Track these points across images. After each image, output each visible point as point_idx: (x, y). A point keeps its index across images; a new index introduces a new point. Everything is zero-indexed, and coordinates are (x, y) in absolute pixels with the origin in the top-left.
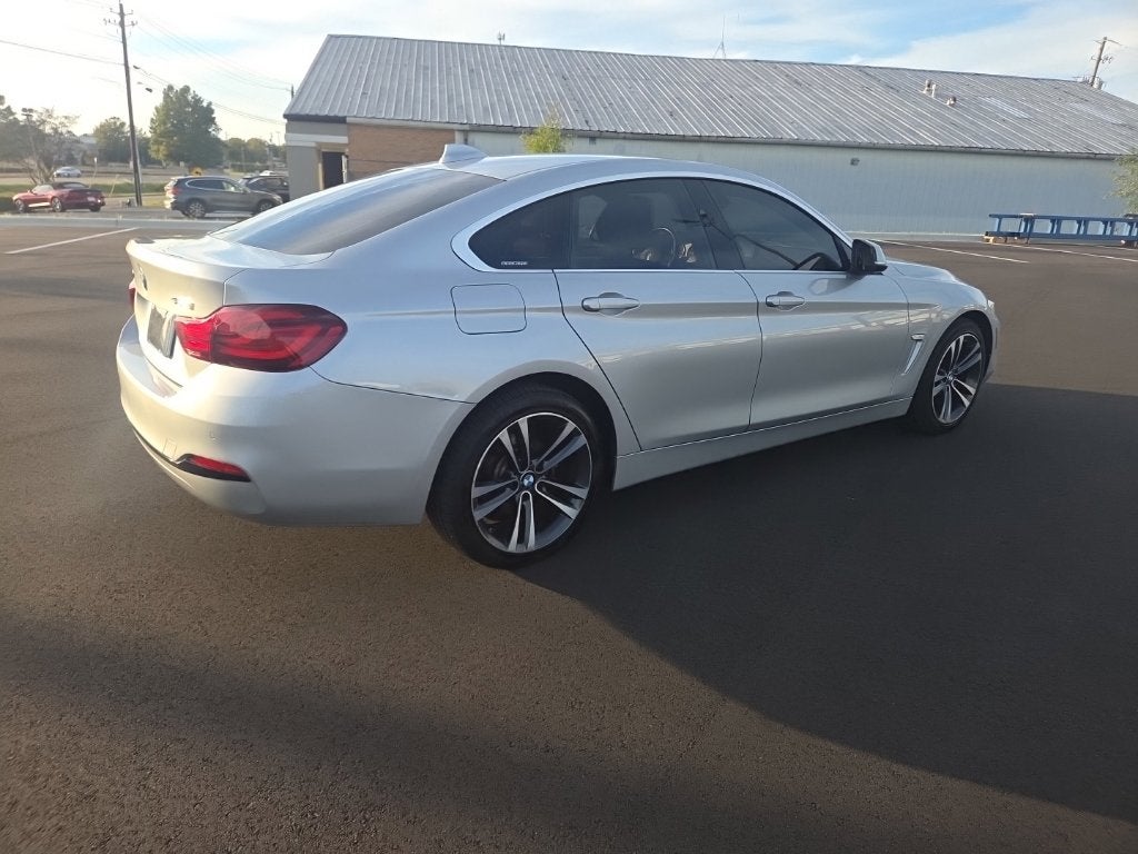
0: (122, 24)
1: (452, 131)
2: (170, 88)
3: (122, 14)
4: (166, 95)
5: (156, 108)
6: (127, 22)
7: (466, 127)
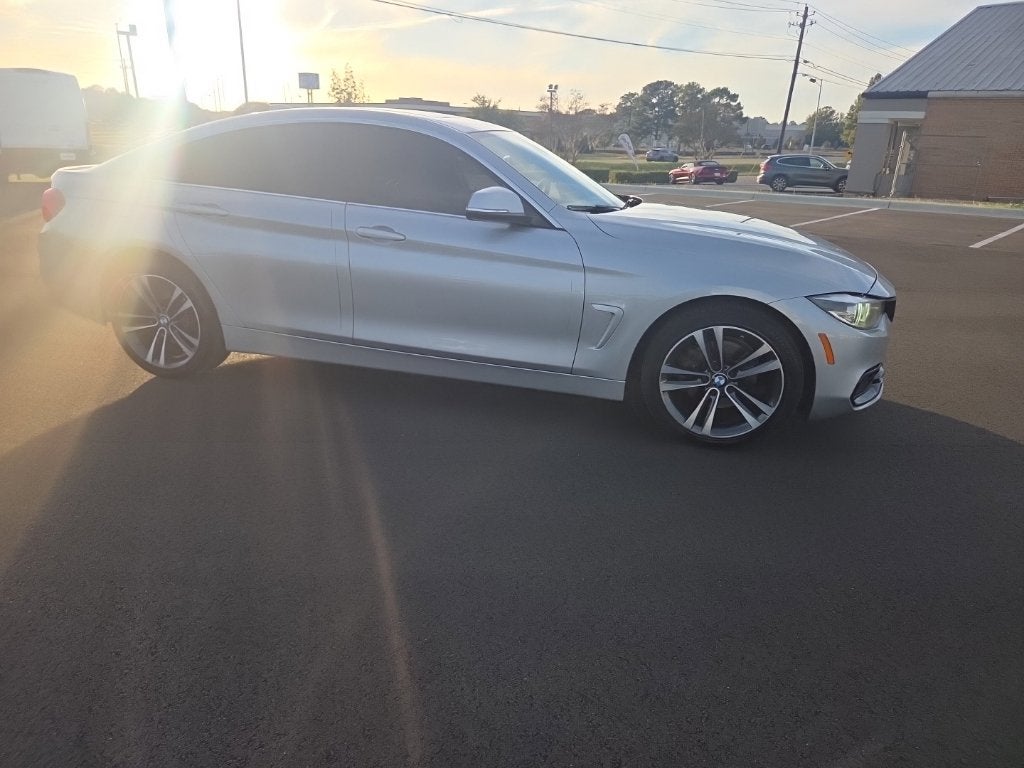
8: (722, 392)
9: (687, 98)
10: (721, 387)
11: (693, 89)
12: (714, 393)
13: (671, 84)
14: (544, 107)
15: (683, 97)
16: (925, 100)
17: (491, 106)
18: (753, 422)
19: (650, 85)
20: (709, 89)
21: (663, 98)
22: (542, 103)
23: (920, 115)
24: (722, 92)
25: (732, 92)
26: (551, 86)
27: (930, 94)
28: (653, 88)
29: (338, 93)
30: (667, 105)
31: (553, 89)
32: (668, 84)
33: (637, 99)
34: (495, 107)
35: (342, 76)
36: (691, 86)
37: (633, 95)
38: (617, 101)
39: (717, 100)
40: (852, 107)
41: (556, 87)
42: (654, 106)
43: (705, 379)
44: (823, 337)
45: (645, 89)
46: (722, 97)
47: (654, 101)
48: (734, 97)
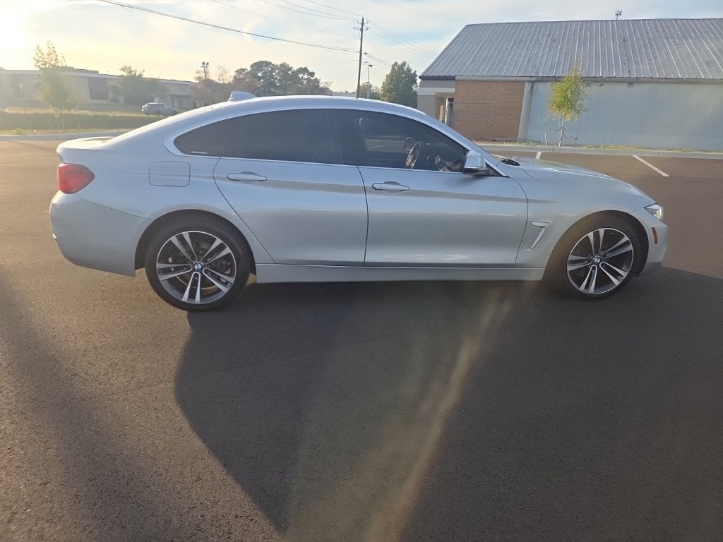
0: (362, 30)
1: (524, 82)
2: (396, 63)
3: (363, 24)
4: (393, 67)
5: (387, 76)
6: (364, 28)
7: (534, 79)
8: (598, 267)
9: (281, 74)
10: (598, 264)
11: (284, 68)
12: (594, 268)
13: (270, 63)
14: (199, 78)
15: (279, 73)
16: (454, 82)
17: (137, 74)
18: (616, 282)
19: (255, 64)
20: (295, 68)
21: (266, 73)
22: (198, 75)
23: (452, 90)
24: (304, 70)
25: (311, 71)
26: (203, 63)
27: (457, 78)
28: (259, 66)
29: (42, 65)
30: (268, 77)
31: (205, 65)
32: (268, 64)
33: (248, 73)
34: (140, 76)
35: (45, 51)
36: (284, 65)
37: (244, 70)
38: (233, 74)
39: (301, 75)
40: (384, 83)
41: (208, 64)
42: (260, 78)
43: (589, 260)
44: (653, 229)
45: (252, 66)
46: (304, 74)
47: (260, 75)
48: (312, 74)
